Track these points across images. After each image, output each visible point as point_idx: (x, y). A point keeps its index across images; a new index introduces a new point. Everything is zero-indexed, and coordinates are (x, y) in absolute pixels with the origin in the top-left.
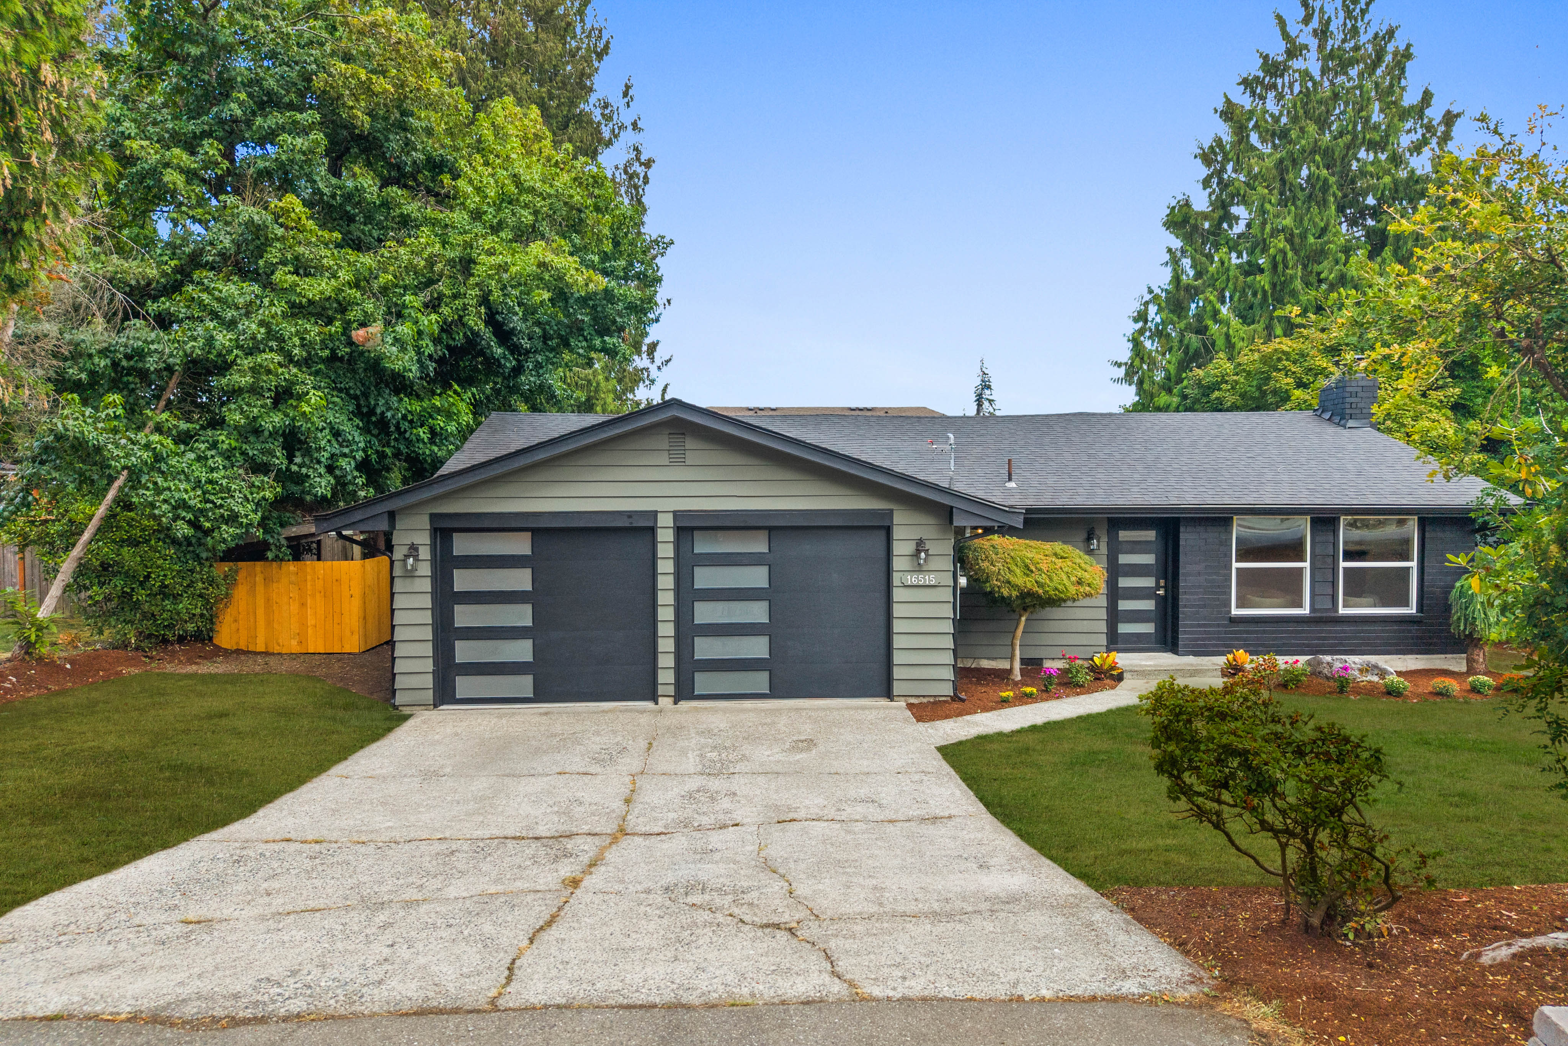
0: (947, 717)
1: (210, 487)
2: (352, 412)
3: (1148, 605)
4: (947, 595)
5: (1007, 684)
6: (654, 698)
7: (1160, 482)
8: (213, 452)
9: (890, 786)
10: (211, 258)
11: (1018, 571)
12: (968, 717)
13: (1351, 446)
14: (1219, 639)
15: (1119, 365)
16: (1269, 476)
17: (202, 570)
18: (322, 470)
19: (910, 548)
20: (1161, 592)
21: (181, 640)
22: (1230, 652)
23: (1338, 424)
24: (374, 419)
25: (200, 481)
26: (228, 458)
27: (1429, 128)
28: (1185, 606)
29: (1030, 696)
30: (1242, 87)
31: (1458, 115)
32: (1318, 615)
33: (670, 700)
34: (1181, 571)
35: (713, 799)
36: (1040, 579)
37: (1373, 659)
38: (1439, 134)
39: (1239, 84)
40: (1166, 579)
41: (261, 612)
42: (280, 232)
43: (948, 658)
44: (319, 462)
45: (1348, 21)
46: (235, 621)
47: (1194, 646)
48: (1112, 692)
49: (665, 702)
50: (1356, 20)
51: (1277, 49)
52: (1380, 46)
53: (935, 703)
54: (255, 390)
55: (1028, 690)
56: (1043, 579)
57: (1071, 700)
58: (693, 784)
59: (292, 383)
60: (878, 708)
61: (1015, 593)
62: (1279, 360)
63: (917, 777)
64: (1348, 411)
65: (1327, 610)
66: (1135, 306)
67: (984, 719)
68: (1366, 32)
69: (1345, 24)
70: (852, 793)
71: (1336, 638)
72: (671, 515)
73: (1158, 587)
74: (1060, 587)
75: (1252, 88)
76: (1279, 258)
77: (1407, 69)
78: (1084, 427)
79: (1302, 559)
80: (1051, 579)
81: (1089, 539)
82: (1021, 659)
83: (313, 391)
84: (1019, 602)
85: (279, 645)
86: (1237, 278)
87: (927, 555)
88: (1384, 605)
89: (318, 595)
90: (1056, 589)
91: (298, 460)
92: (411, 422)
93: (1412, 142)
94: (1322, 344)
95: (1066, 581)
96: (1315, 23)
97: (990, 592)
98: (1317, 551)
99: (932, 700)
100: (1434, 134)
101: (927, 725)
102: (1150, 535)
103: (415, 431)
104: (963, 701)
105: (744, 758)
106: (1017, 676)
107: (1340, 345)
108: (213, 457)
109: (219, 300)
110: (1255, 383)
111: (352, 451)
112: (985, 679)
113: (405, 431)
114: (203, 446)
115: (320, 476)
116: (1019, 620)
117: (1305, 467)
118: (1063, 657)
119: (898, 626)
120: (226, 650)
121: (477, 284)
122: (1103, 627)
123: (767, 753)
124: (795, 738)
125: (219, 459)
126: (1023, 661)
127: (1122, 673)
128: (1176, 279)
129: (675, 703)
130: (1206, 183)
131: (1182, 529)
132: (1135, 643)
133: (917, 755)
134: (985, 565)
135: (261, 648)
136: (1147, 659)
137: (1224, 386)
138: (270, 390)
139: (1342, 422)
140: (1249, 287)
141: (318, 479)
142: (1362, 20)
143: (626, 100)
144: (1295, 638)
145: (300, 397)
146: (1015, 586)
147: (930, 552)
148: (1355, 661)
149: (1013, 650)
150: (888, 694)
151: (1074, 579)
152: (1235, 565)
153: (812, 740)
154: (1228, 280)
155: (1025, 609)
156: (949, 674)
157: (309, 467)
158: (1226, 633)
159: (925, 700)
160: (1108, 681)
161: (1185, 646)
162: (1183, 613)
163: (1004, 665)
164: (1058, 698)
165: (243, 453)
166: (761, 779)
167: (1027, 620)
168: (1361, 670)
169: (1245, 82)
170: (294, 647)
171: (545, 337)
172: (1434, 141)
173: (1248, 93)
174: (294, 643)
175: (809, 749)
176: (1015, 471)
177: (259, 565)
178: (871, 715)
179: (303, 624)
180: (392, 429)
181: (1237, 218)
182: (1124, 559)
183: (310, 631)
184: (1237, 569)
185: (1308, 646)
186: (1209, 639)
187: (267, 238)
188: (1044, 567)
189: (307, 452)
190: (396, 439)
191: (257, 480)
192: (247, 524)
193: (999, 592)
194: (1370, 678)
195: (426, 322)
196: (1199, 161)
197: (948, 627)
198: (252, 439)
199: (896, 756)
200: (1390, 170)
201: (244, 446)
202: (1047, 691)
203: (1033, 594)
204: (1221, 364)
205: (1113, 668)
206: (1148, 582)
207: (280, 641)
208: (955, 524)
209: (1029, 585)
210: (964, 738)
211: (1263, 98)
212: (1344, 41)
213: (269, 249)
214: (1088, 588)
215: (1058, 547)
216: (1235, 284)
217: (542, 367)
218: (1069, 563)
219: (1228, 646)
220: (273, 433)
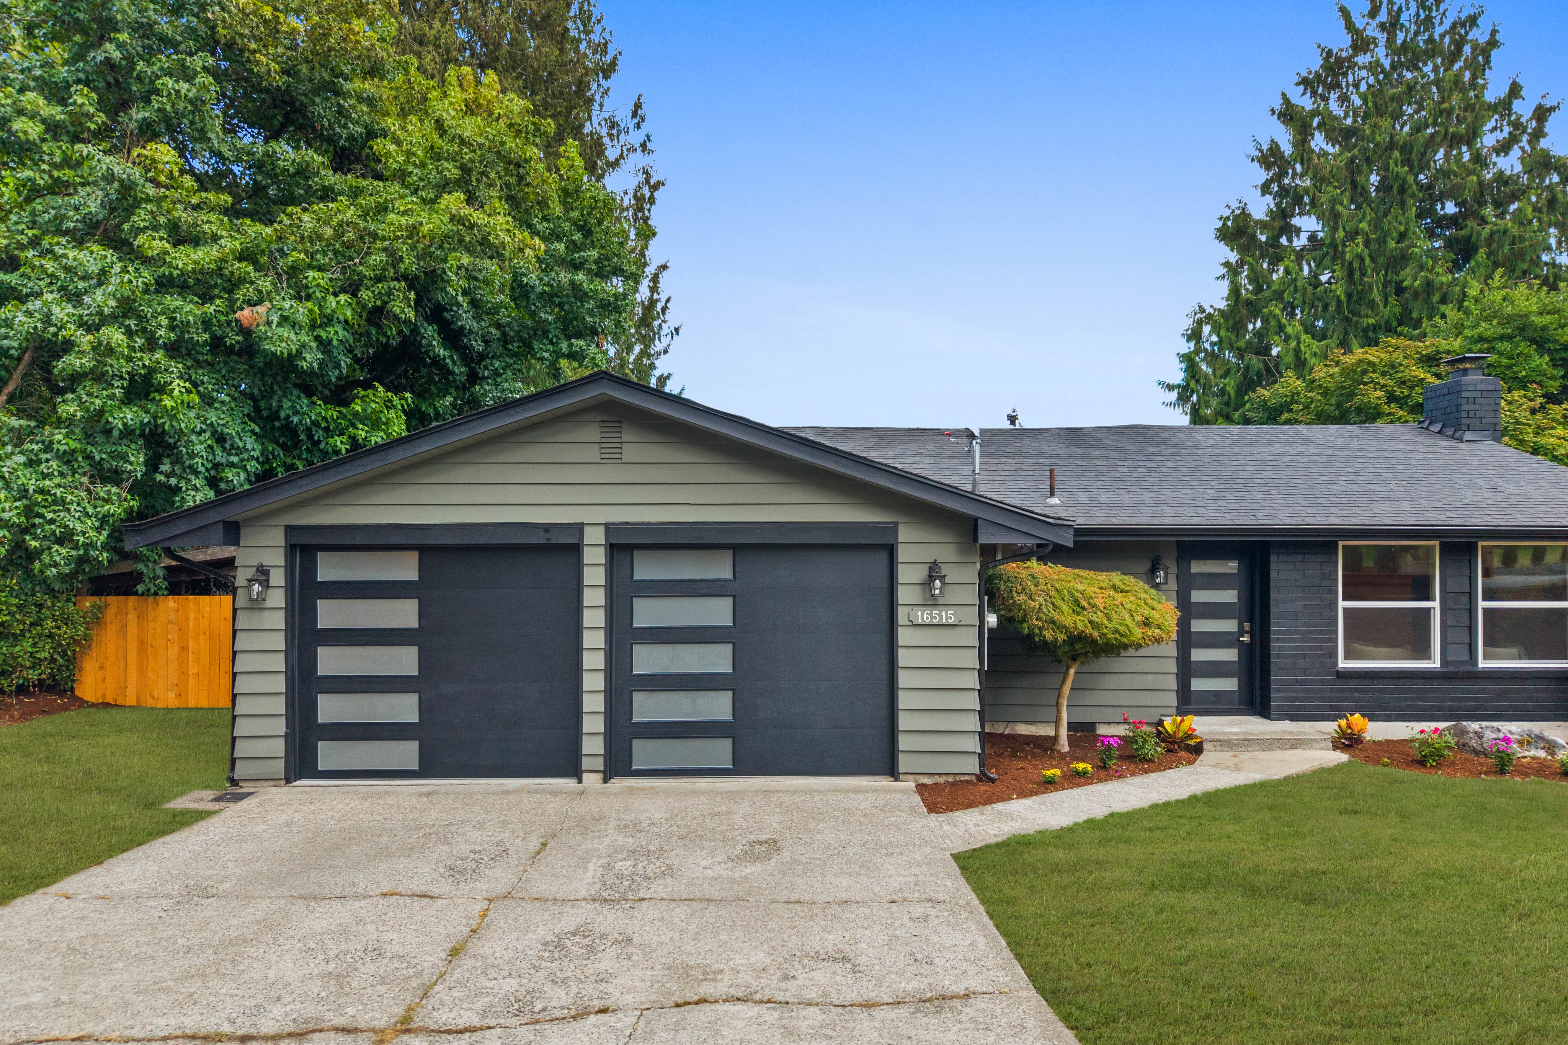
0: (970, 805)
1: (40, 498)
2: (248, 415)
3: (1230, 655)
4: (971, 637)
5: (1052, 758)
6: (576, 772)
7: (1243, 499)
8: (48, 456)
9: (877, 928)
10: (72, 225)
11: (1065, 608)
12: (999, 806)
13: (1475, 461)
14: (1322, 699)
15: (1170, 388)
16: (1381, 492)
17: (54, 605)
18: (198, 482)
19: (920, 574)
20: (1245, 639)
21: (22, 690)
22: (1341, 717)
23: (1452, 437)
24: (277, 424)
25: (27, 491)
26: (68, 463)
27: (1517, 125)
28: (1278, 657)
29: (1083, 774)
30: (1302, 87)
31: (1552, 109)
32: (1450, 669)
33: (599, 777)
34: (1273, 611)
35: (591, 950)
36: (1094, 618)
37: (1536, 727)
38: (1529, 130)
39: (1298, 84)
40: (1251, 620)
41: (132, 658)
42: (151, 191)
43: (972, 723)
44: (196, 473)
45: (1421, 11)
46: (102, 668)
47: (1291, 708)
48: (1190, 769)
49: (591, 780)
50: (1430, 10)
51: (1341, 42)
52: (1460, 34)
53: (954, 784)
54: (99, 376)
55: (1081, 766)
56: (1099, 618)
57: (1138, 780)
58: (571, 919)
59: (151, 371)
60: (876, 791)
61: (1061, 637)
62: (1365, 372)
63: (918, 910)
64: (1464, 421)
65: (1463, 663)
66: (1187, 323)
67: (1021, 809)
68: (1441, 23)
69: (1418, 15)
70: (814, 942)
71: (1476, 699)
72: (602, 529)
73: (1241, 632)
74: (1122, 629)
75: (1312, 88)
76: (1356, 264)
77: (1492, 58)
78: (1140, 439)
79: (1428, 597)
80: (1109, 619)
81: (1153, 571)
82: (1068, 723)
83: (177, 381)
84: (1067, 648)
85: (153, 697)
86: (1305, 289)
87: (943, 584)
88: (1531, 657)
89: (202, 637)
90: (1117, 631)
91: (165, 467)
92: (327, 429)
93: (1498, 141)
94: (1418, 353)
95: (1128, 621)
96: (1383, 16)
97: (1028, 635)
98: (1450, 588)
99: (950, 780)
100: (1524, 131)
101: (942, 817)
102: (1231, 566)
103: (331, 441)
104: (992, 781)
105: (670, 871)
106: (1064, 746)
107: (1438, 352)
108: (47, 461)
109: (67, 269)
110: (1333, 401)
111: (242, 460)
112: (1022, 751)
113: (319, 442)
114: (36, 447)
115: (196, 489)
116: (1065, 675)
117: (1425, 483)
118: (1125, 721)
119: (904, 679)
120: (87, 702)
121: (385, 250)
122: (1172, 683)
123: (704, 863)
124: (752, 838)
125: (54, 464)
126: (1072, 726)
127: (1201, 743)
128: (1235, 292)
129: (605, 781)
130: (1265, 189)
131: (1273, 558)
132: (1213, 703)
133: (924, 868)
134: (1021, 599)
135: (131, 700)
136: (1231, 724)
137: (1294, 407)
138: (122, 378)
139: (1458, 435)
140: (1319, 299)
141: (193, 493)
142: (1437, 10)
143: (636, 121)
144: (1423, 699)
145: (162, 389)
146: (1063, 628)
147: (947, 580)
148: (1513, 728)
149: (1059, 712)
150: (892, 772)
151: (1138, 618)
152: (1342, 604)
153: (775, 842)
154: (1296, 291)
155: (1074, 659)
156: (973, 744)
157: (181, 478)
158: (1332, 691)
159: (941, 780)
160: (1183, 754)
161: (1279, 708)
162: (1277, 665)
163: (1048, 731)
164: (1120, 777)
165: (89, 457)
166: (681, 911)
167: (1076, 673)
168: (1520, 743)
169: (1305, 82)
170: (171, 699)
171: (505, 340)
172: (1525, 138)
173: (1308, 94)
174: (171, 695)
175: (767, 857)
176: (1057, 486)
177: (132, 600)
178: (864, 802)
179: (183, 673)
180: (303, 437)
181: (1298, 231)
182: (1198, 596)
183: (191, 681)
184: (1345, 609)
185: (1439, 709)
186: (1312, 699)
187: (135, 199)
188: (1099, 602)
189: (177, 460)
190: (308, 450)
191: (101, 491)
192: (85, 545)
193: (1040, 635)
194: (1533, 752)
195: (334, 305)
196: (1256, 164)
197: (972, 681)
198: (100, 439)
199: (892, 871)
200: (1475, 170)
201: (89, 448)
202: (1104, 767)
203: (1086, 638)
204: (1291, 382)
205: (1189, 736)
206: (1229, 626)
207: (155, 693)
208: (982, 540)
209: (1080, 626)
210: (993, 841)
211: (1325, 99)
212: (1417, 33)
213: (138, 211)
214: (1157, 631)
215: (1117, 578)
216: (1304, 295)
217: (500, 375)
218: (1132, 598)
219: (1332, 708)
220: (127, 433)
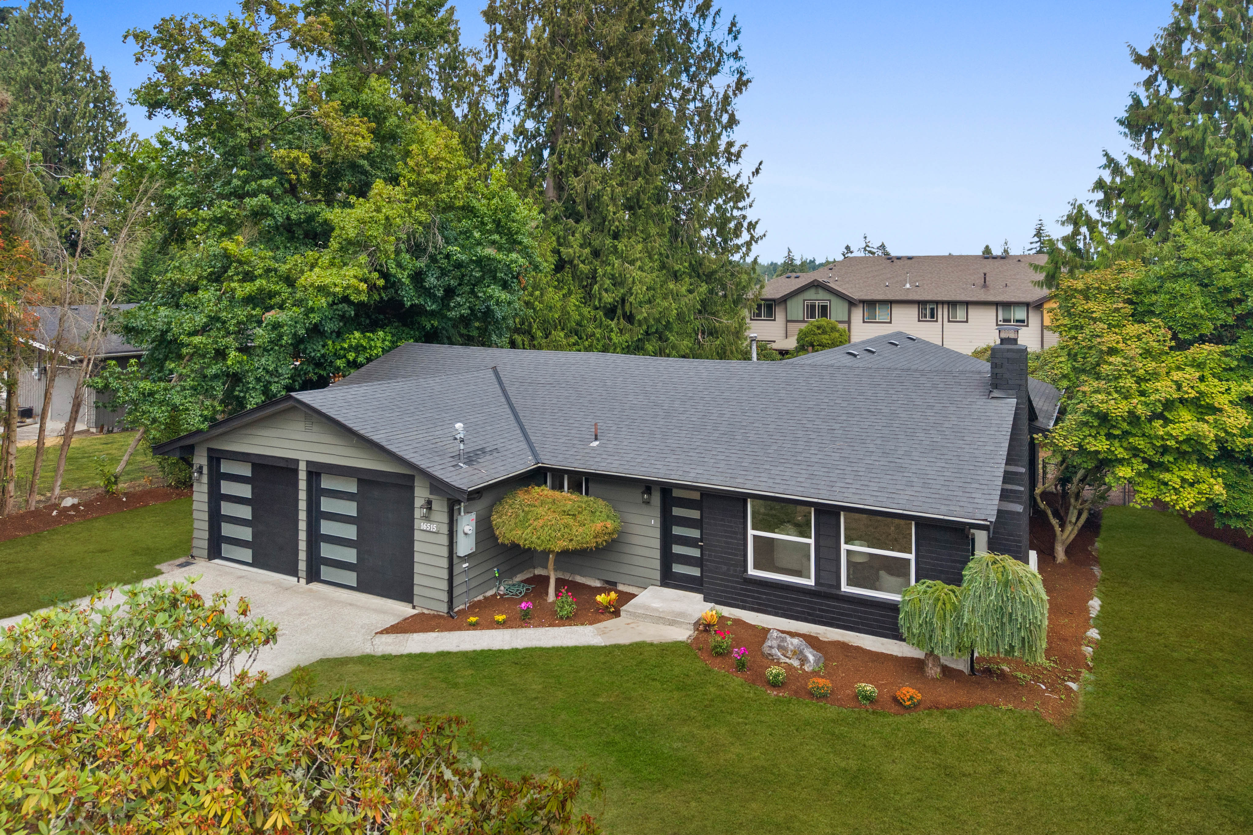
0: (407, 631)
3: (694, 552)
4: (444, 540)
6: (296, 576)
14: (737, 594)
16: (805, 455)
20: (703, 543)
28: (708, 561)
29: (498, 622)
32: (821, 588)
33: (306, 580)
34: (705, 531)
49: (302, 581)
55: (498, 617)
65: (831, 586)
72: (306, 463)
73: (701, 538)
79: (807, 536)
81: (643, 493)
87: (430, 511)
98: (822, 531)
99: (432, 612)
102: (697, 495)
106: (551, 598)
119: (417, 557)
129: (309, 583)
131: (704, 496)
132: (683, 582)
144: (800, 606)
147: (433, 508)
152: (751, 531)
158: (742, 589)
161: (708, 594)
162: (706, 566)
168: (793, 652)
182: (676, 512)
184: (752, 535)
185: (809, 614)
186: (727, 592)
197: (444, 563)
202: (524, 619)
206: (695, 533)
219: (742, 601)
220: (216, 377)
